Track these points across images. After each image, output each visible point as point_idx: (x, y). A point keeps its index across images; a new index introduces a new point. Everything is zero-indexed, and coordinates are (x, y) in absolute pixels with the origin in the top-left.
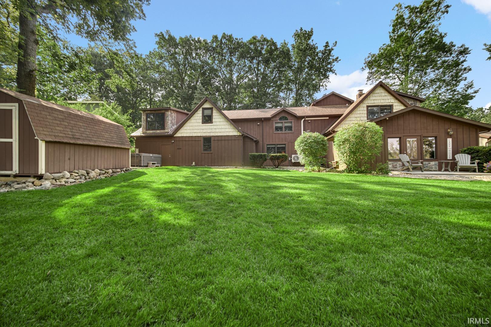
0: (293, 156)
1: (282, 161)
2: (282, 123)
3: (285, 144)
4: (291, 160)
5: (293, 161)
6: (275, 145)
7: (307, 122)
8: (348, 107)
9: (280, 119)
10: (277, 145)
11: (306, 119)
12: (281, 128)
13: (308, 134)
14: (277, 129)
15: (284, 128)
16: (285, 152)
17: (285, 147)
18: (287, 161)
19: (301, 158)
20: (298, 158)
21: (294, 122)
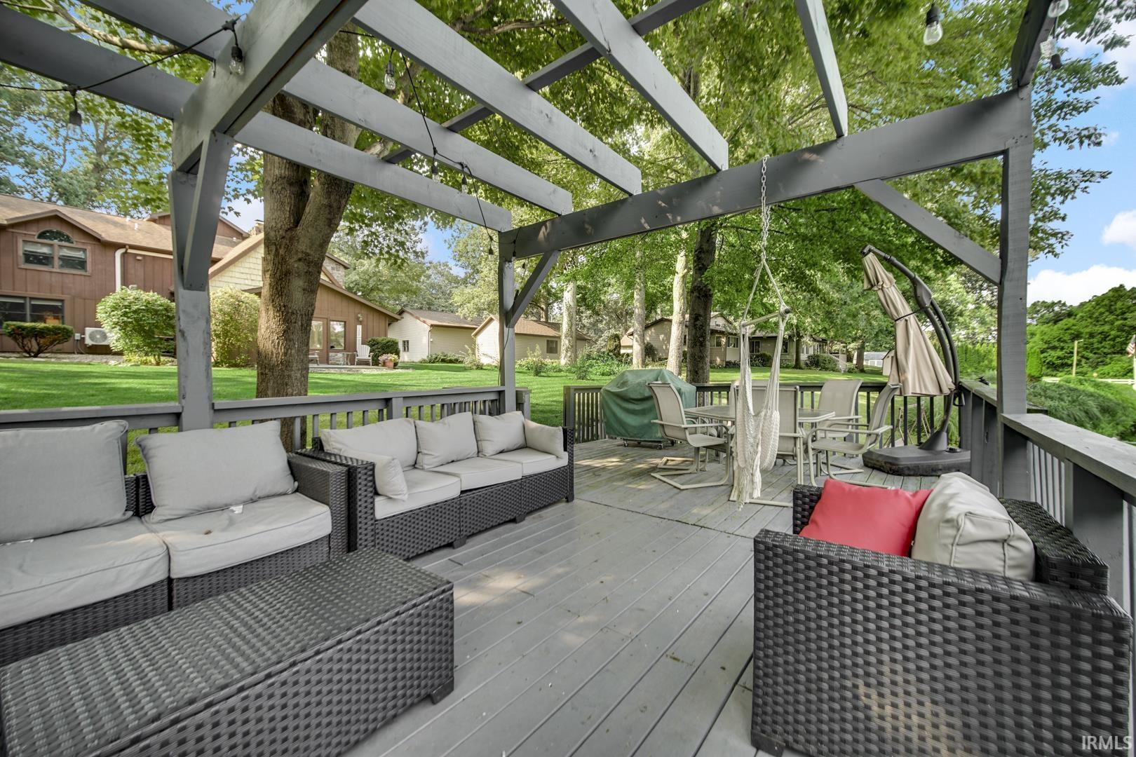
0: (89, 330)
1: (55, 340)
2: (51, 245)
3: (62, 301)
4: (83, 339)
5: (89, 342)
6: (24, 298)
7: (131, 260)
8: (236, 244)
9: (42, 236)
10: (32, 299)
11: (130, 251)
12: (45, 260)
13: (132, 293)
14: (31, 258)
15: (56, 259)
16: (62, 319)
17: (62, 306)
18: (70, 342)
19: (114, 338)
20: (104, 336)
21: (93, 252)
